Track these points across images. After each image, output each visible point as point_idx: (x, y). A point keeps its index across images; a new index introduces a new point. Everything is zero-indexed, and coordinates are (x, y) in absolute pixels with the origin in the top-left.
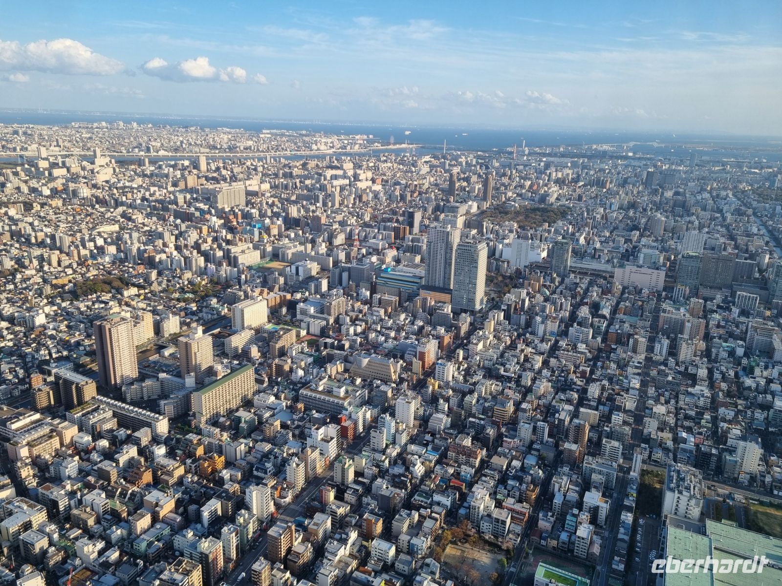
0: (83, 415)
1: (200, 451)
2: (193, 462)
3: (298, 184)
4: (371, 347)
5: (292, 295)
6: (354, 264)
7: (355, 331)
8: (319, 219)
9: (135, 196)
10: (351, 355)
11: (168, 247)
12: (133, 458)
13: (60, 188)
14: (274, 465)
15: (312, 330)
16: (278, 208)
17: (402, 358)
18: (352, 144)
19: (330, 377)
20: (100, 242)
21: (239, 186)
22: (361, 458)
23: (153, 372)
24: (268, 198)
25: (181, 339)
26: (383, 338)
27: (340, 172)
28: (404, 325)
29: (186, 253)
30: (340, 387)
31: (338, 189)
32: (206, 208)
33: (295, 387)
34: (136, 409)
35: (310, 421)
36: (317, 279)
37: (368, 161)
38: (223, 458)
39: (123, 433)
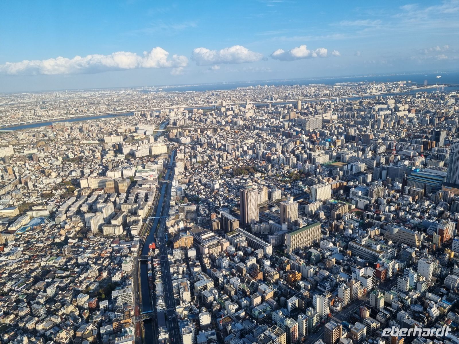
0: (232, 237)
1: (288, 268)
2: (285, 273)
3: (356, 115)
4: (401, 221)
5: (347, 183)
6: (391, 165)
7: (389, 209)
8: (368, 136)
9: (263, 124)
10: (386, 225)
11: (278, 152)
12: (254, 264)
13: (230, 121)
14: (330, 285)
15: (359, 206)
16: (342, 129)
17: (425, 231)
18: (395, 87)
19: (370, 237)
20: (245, 148)
21: (319, 117)
22: (390, 294)
23: (266, 219)
24: (336, 123)
25: (281, 203)
26: (410, 216)
27: (385, 106)
28: (427, 209)
29: (287, 155)
30: (377, 245)
31: (383, 117)
32: (299, 130)
33: (346, 240)
34: (257, 238)
35: (355, 263)
36: (364, 174)
37: (406, 97)
38: (300, 274)
39: (250, 249)
